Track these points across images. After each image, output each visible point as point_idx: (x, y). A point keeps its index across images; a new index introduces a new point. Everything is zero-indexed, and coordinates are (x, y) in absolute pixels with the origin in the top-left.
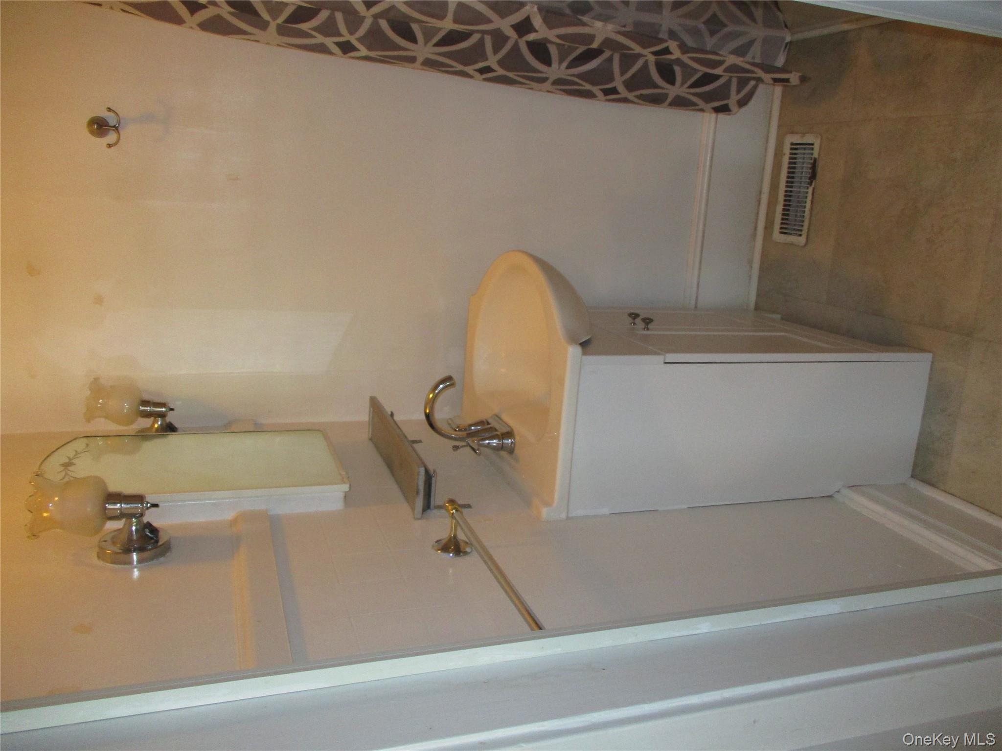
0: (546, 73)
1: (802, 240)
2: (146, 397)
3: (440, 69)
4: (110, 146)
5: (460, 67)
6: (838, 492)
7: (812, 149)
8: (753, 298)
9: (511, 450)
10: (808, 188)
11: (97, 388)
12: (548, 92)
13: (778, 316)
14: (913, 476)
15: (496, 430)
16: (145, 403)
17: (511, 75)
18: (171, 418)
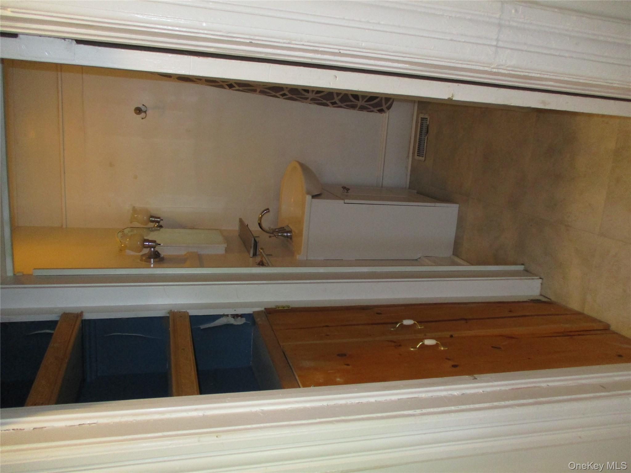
0: (307, 96)
1: (423, 158)
2: (152, 215)
3: (267, 94)
4: (143, 118)
5: (274, 94)
6: (420, 258)
7: (427, 120)
8: (408, 183)
9: (291, 238)
10: (425, 137)
11: (135, 210)
12: (310, 103)
13: (416, 191)
14: (453, 254)
15: (286, 230)
16: (152, 217)
17: (294, 96)
18: (161, 223)
